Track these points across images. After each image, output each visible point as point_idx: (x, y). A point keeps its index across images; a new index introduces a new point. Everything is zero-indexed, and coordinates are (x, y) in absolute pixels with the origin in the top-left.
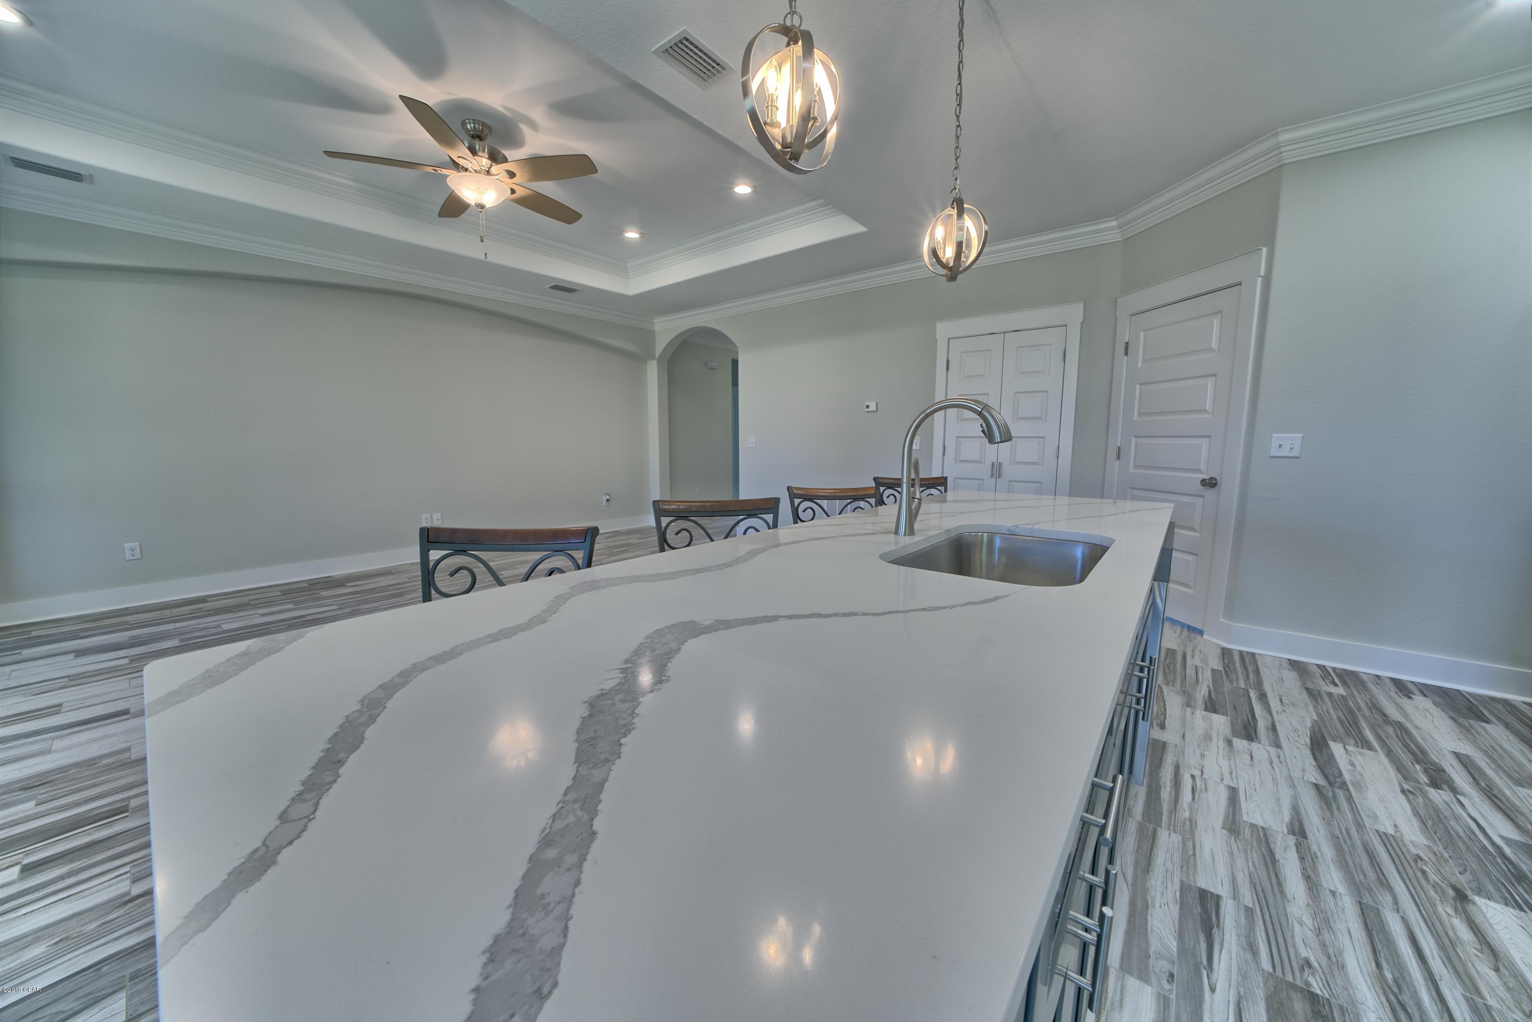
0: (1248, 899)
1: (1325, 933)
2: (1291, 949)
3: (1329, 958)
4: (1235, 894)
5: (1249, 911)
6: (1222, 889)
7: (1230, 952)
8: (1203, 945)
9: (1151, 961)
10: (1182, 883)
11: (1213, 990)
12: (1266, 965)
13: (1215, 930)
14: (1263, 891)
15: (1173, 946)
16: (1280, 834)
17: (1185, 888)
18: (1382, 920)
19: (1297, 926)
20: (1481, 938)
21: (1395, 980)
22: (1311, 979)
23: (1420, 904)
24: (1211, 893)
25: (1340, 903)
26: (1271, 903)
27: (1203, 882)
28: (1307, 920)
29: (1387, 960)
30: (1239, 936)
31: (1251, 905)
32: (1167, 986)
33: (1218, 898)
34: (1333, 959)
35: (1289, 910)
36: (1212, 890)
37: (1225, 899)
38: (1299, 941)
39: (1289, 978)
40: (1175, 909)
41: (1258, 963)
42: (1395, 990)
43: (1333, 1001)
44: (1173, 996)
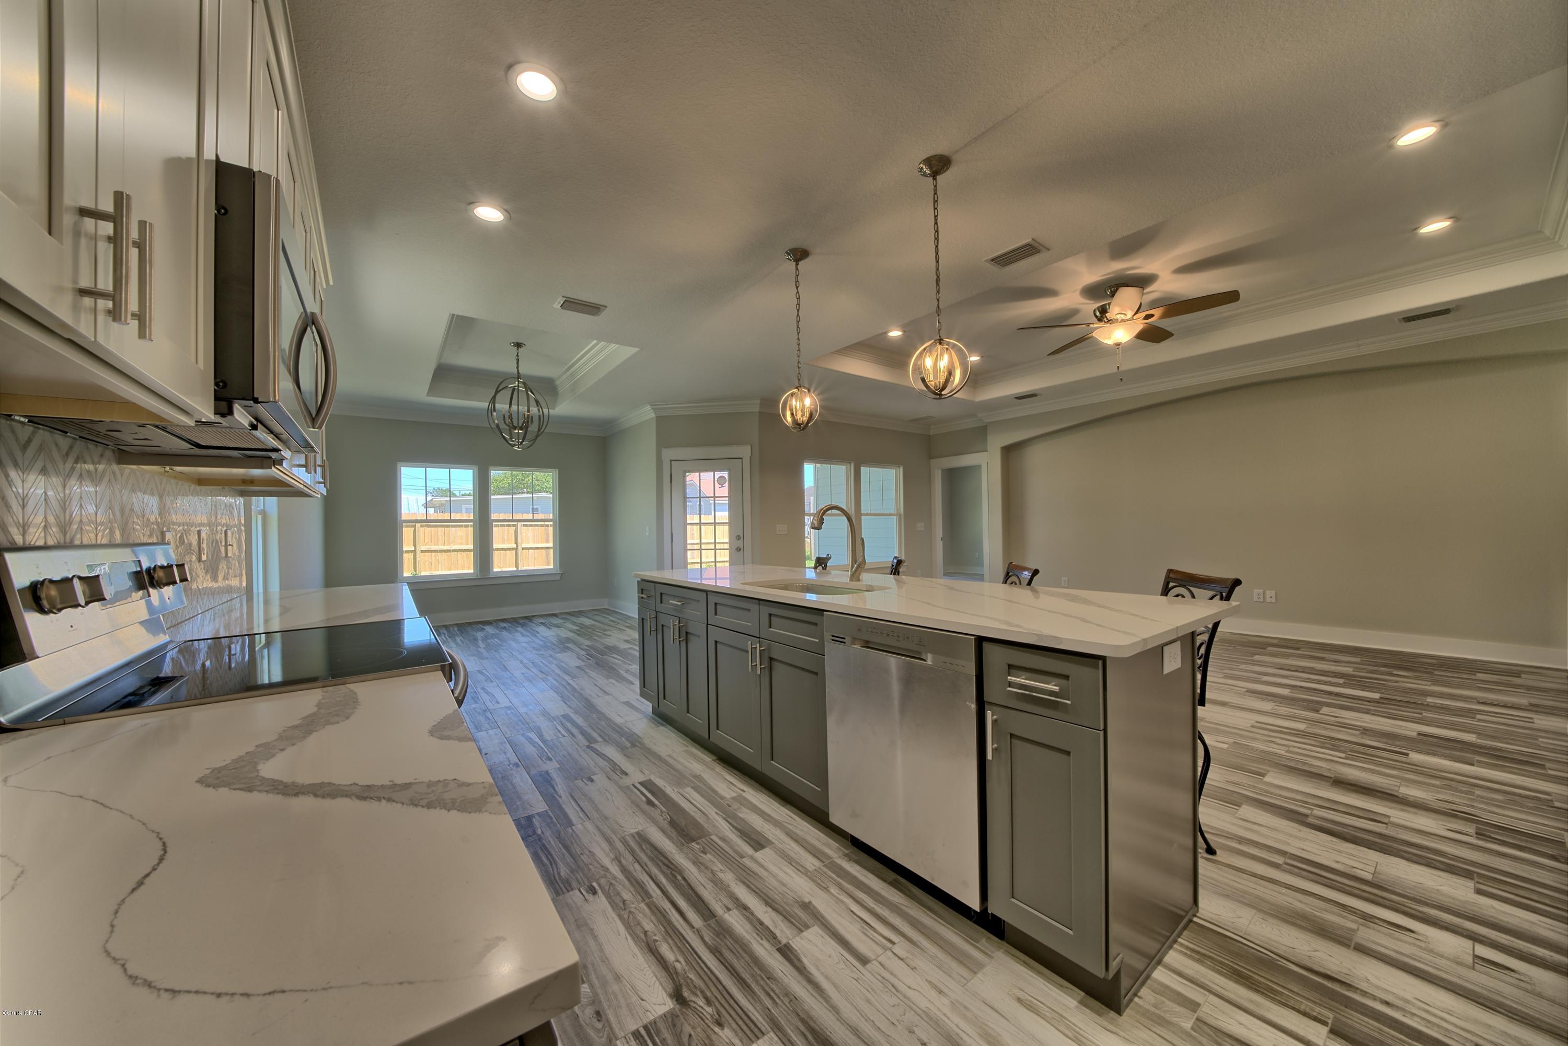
0: (746, 861)
1: (711, 876)
2: (713, 853)
3: (700, 863)
4: (752, 857)
5: (742, 857)
6: (759, 855)
7: (726, 830)
8: (735, 825)
9: (738, 804)
10: (773, 843)
11: (716, 813)
12: (714, 837)
13: (739, 834)
14: (749, 874)
15: (741, 815)
16: (791, 937)
17: (769, 842)
18: (699, 913)
19: (722, 868)
20: (657, 955)
21: (675, 877)
22: (698, 846)
23: (693, 953)
24: (760, 850)
25: (720, 903)
26: (740, 870)
27: (767, 850)
28: (721, 875)
29: (684, 886)
30: (732, 840)
31: (743, 859)
32: (726, 802)
33: (756, 851)
34: (699, 864)
35: (733, 875)
36: (761, 851)
37: (754, 852)
38: (715, 860)
39: (703, 840)
40: (759, 829)
41: (717, 835)
42: (674, 872)
43: (687, 845)
44: (722, 801)
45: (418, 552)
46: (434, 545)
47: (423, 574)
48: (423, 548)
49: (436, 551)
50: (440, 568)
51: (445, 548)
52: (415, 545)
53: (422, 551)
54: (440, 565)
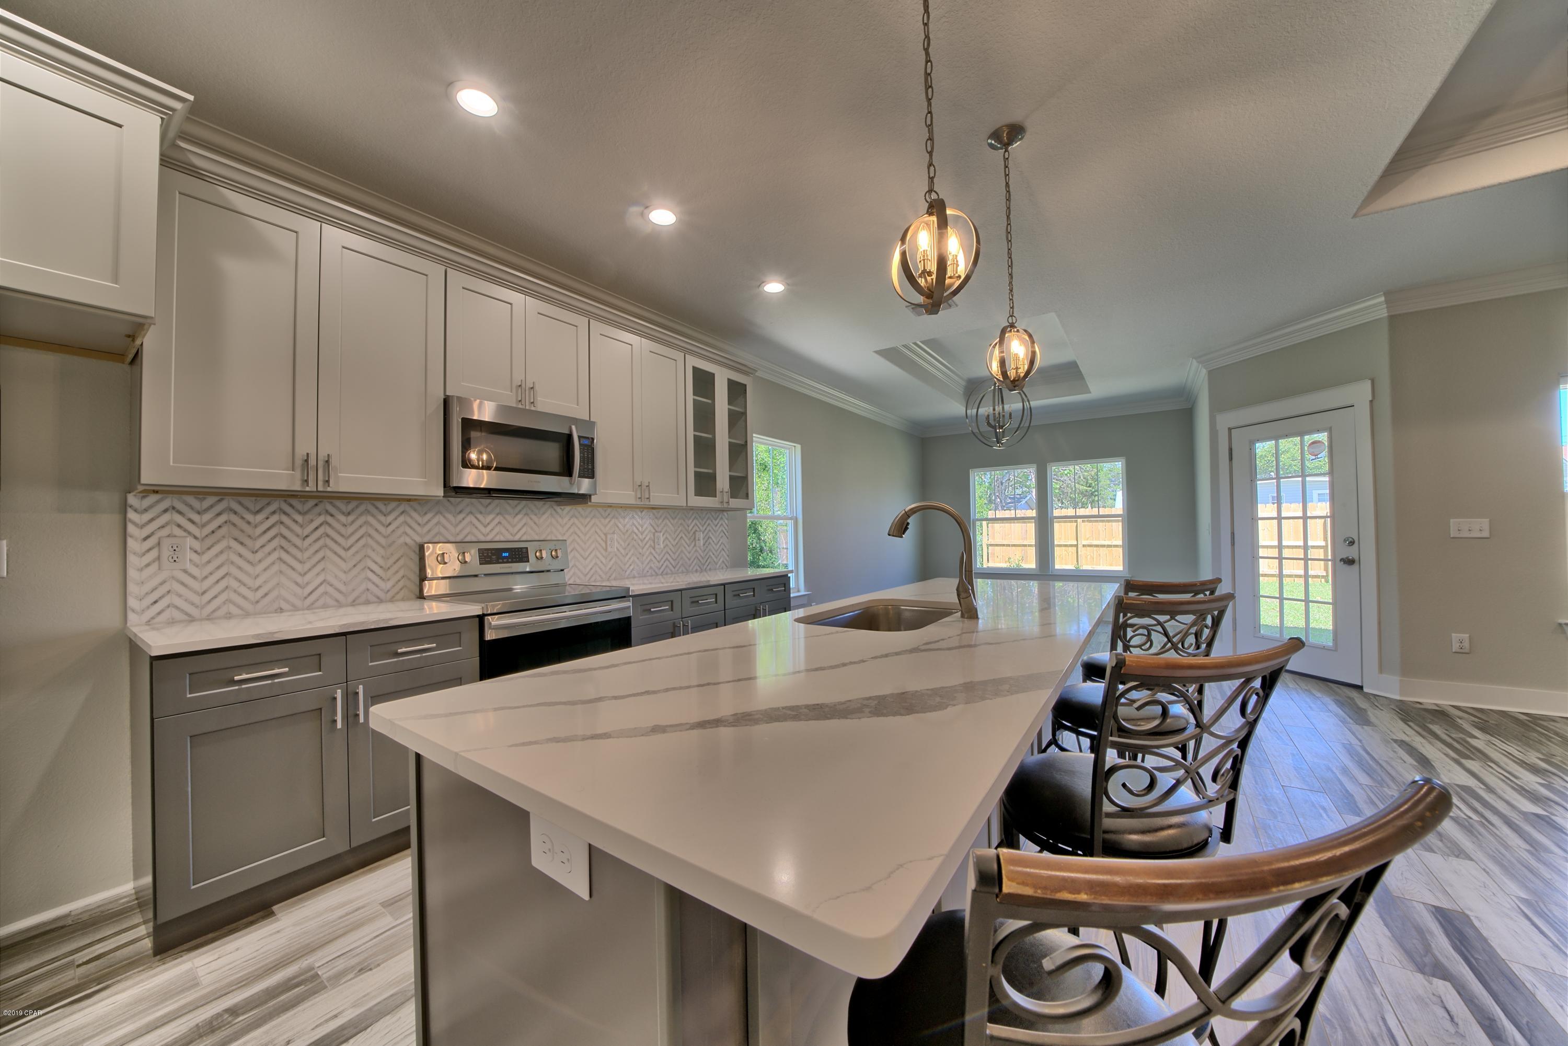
45: (1080, 546)
46: (1096, 540)
47: (1085, 567)
48: (1085, 543)
49: (1097, 546)
50: (1101, 562)
51: (1106, 543)
52: (1077, 540)
53: (1084, 546)
54: (1101, 560)
